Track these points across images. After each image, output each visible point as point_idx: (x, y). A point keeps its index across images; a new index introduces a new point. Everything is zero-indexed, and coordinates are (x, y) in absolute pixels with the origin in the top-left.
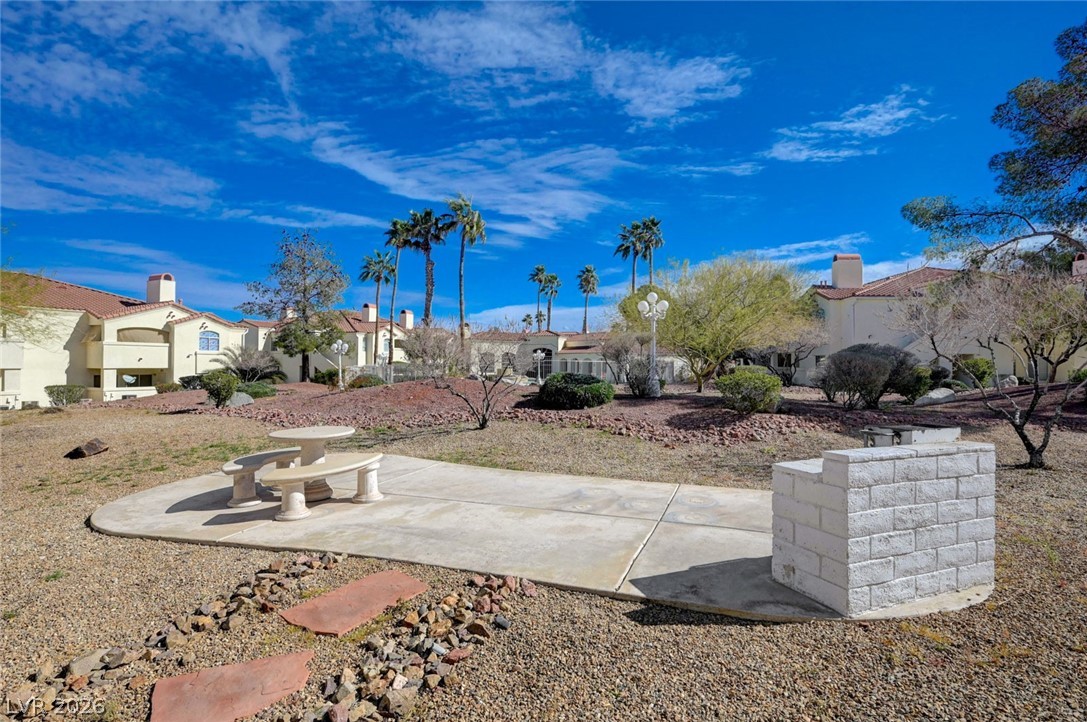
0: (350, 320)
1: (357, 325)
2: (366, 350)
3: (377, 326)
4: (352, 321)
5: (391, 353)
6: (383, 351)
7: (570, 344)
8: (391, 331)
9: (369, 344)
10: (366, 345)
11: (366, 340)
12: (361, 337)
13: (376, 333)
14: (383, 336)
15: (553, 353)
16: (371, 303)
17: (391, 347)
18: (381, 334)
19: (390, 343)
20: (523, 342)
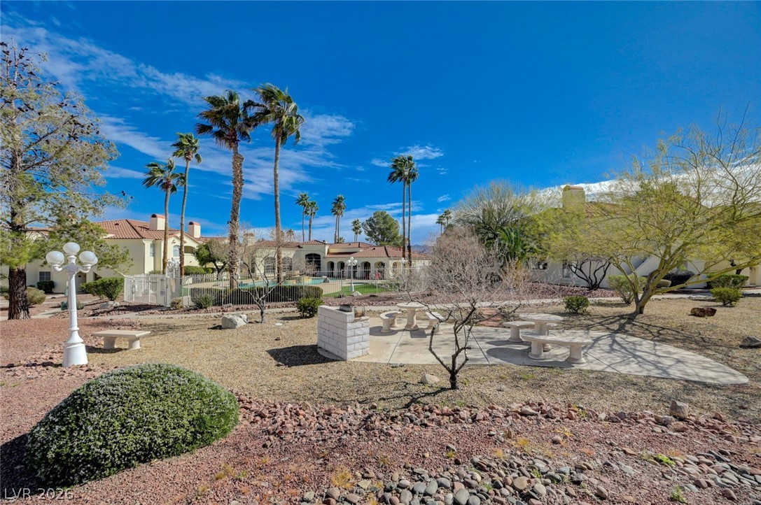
0: (137, 228)
1: (144, 233)
2: (154, 255)
3: (166, 234)
4: (138, 229)
5: (182, 259)
6: (173, 257)
7: (332, 251)
8: (181, 238)
9: (157, 251)
10: (154, 250)
11: (153, 246)
12: (148, 244)
13: (165, 239)
14: (172, 243)
15: (322, 257)
16: (159, 213)
17: (181, 253)
18: (170, 241)
19: (180, 249)
20: (298, 249)
